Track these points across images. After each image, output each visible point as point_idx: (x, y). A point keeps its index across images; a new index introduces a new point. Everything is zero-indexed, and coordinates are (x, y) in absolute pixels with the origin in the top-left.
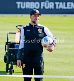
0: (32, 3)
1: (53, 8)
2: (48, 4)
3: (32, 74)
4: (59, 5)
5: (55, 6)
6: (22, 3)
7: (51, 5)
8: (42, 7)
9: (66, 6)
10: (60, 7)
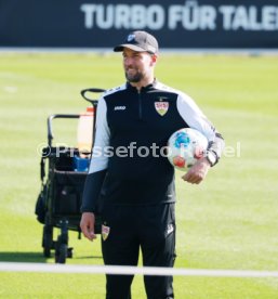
0: (138, 8)
1: (212, 26)
2: (196, 11)
4: (233, 16)
5: (219, 19)
6: (100, 9)
7: (204, 18)
8: (172, 24)
9: (259, 19)
10: (237, 24)
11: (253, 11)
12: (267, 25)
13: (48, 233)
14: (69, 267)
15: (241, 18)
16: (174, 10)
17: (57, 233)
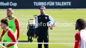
0: (42, 3)
1: (54, 5)
2: (51, 3)
3: (42, 42)
4: (57, 3)
5: (55, 4)
6: (36, 3)
8: (48, 5)
9: (61, 4)
10: (58, 5)
11: (60, 3)
12: (62, 5)
13: (29, 38)
14: (32, 43)
15: (58, 4)
16: (48, 3)
17: (30, 38)
